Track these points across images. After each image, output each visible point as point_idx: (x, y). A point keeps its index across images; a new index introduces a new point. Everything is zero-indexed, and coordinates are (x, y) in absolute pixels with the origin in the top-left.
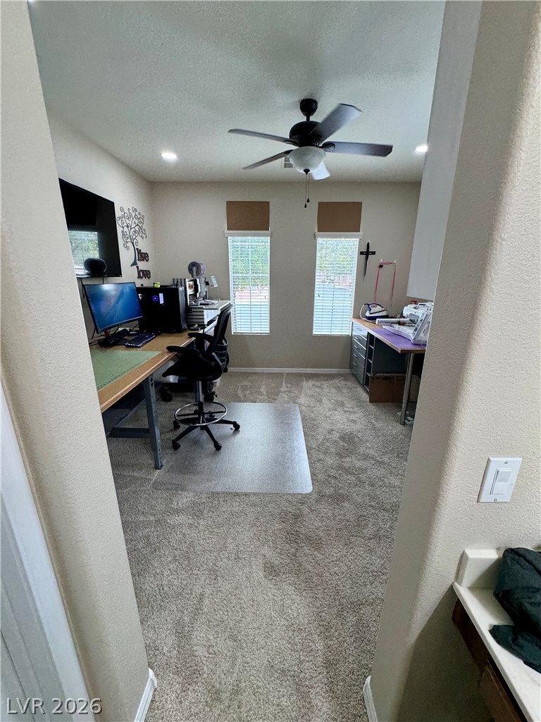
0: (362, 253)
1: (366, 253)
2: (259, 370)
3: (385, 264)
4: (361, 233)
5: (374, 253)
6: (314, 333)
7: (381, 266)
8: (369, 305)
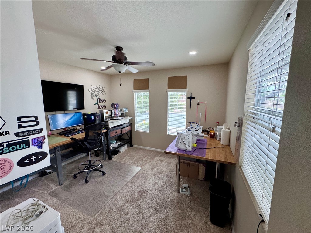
0: (188, 98)
1: (191, 98)
2: (145, 148)
3: (200, 103)
4: (187, 89)
5: (194, 98)
6: (168, 134)
7: (198, 104)
8: (191, 123)
